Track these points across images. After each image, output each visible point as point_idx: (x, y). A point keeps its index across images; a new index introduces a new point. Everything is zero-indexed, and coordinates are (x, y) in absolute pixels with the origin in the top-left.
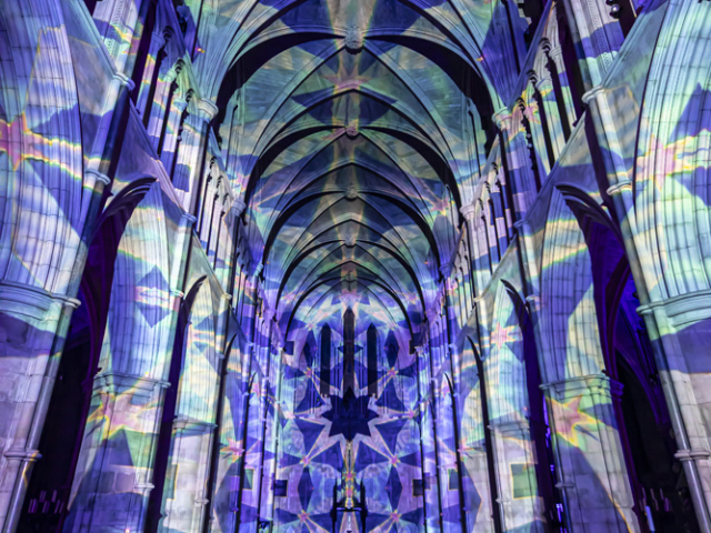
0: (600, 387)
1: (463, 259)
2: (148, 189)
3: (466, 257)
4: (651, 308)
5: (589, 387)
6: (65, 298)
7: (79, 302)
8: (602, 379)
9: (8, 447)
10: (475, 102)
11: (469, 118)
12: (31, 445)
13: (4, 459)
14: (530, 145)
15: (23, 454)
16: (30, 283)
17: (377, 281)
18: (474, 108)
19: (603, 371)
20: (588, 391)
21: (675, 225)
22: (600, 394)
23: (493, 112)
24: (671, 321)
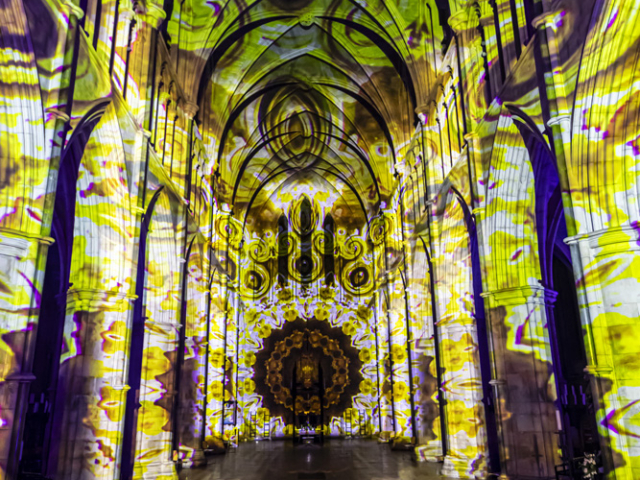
0: (535, 296)
2: (103, 113)
3: (420, 158)
4: (576, 239)
5: (525, 297)
6: (40, 237)
7: (53, 240)
8: (538, 289)
14: (484, 54)
17: (334, 171)
19: (539, 281)
20: (523, 300)
21: (605, 162)
22: (534, 303)
24: (593, 252)
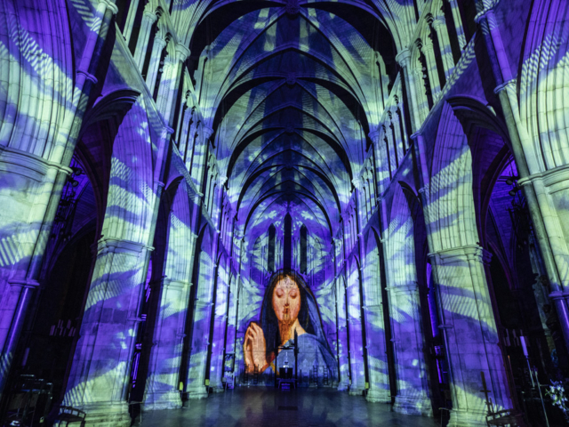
0: (475, 255)
1: (369, 172)
2: (134, 101)
3: (371, 171)
4: (530, 179)
5: (467, 255)
6: (59, 166)
7: (70, 170)
8: (477, 248)
9: (12, 276)
10: (381, 54)
11: (376, 67)
12: (31, 275)
13: (8, 286)
14: (425, 76)
15: (23, 282)
16: (31, 151)
17: (308, 194)
18: (380, 59)
19: (478, 243)
20: (465, 258)
21: (555, 111)
22: (475, 260)
23: (396, 53)
24: (548, 190)
